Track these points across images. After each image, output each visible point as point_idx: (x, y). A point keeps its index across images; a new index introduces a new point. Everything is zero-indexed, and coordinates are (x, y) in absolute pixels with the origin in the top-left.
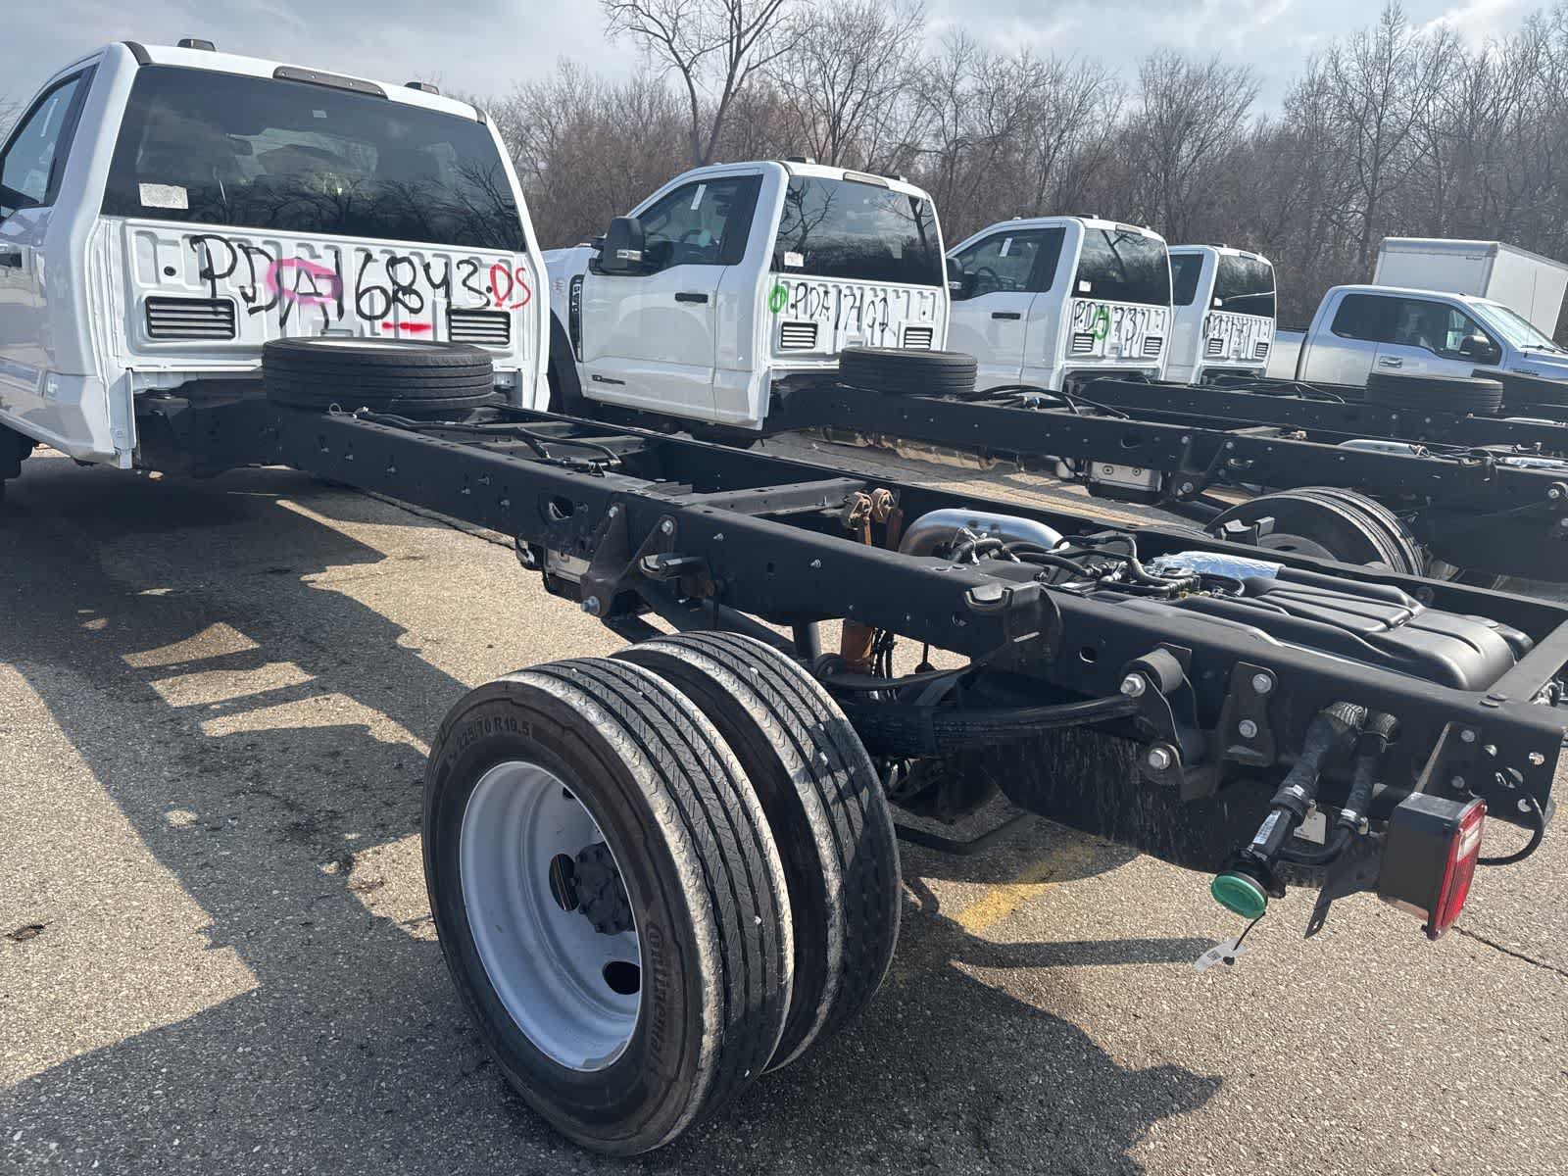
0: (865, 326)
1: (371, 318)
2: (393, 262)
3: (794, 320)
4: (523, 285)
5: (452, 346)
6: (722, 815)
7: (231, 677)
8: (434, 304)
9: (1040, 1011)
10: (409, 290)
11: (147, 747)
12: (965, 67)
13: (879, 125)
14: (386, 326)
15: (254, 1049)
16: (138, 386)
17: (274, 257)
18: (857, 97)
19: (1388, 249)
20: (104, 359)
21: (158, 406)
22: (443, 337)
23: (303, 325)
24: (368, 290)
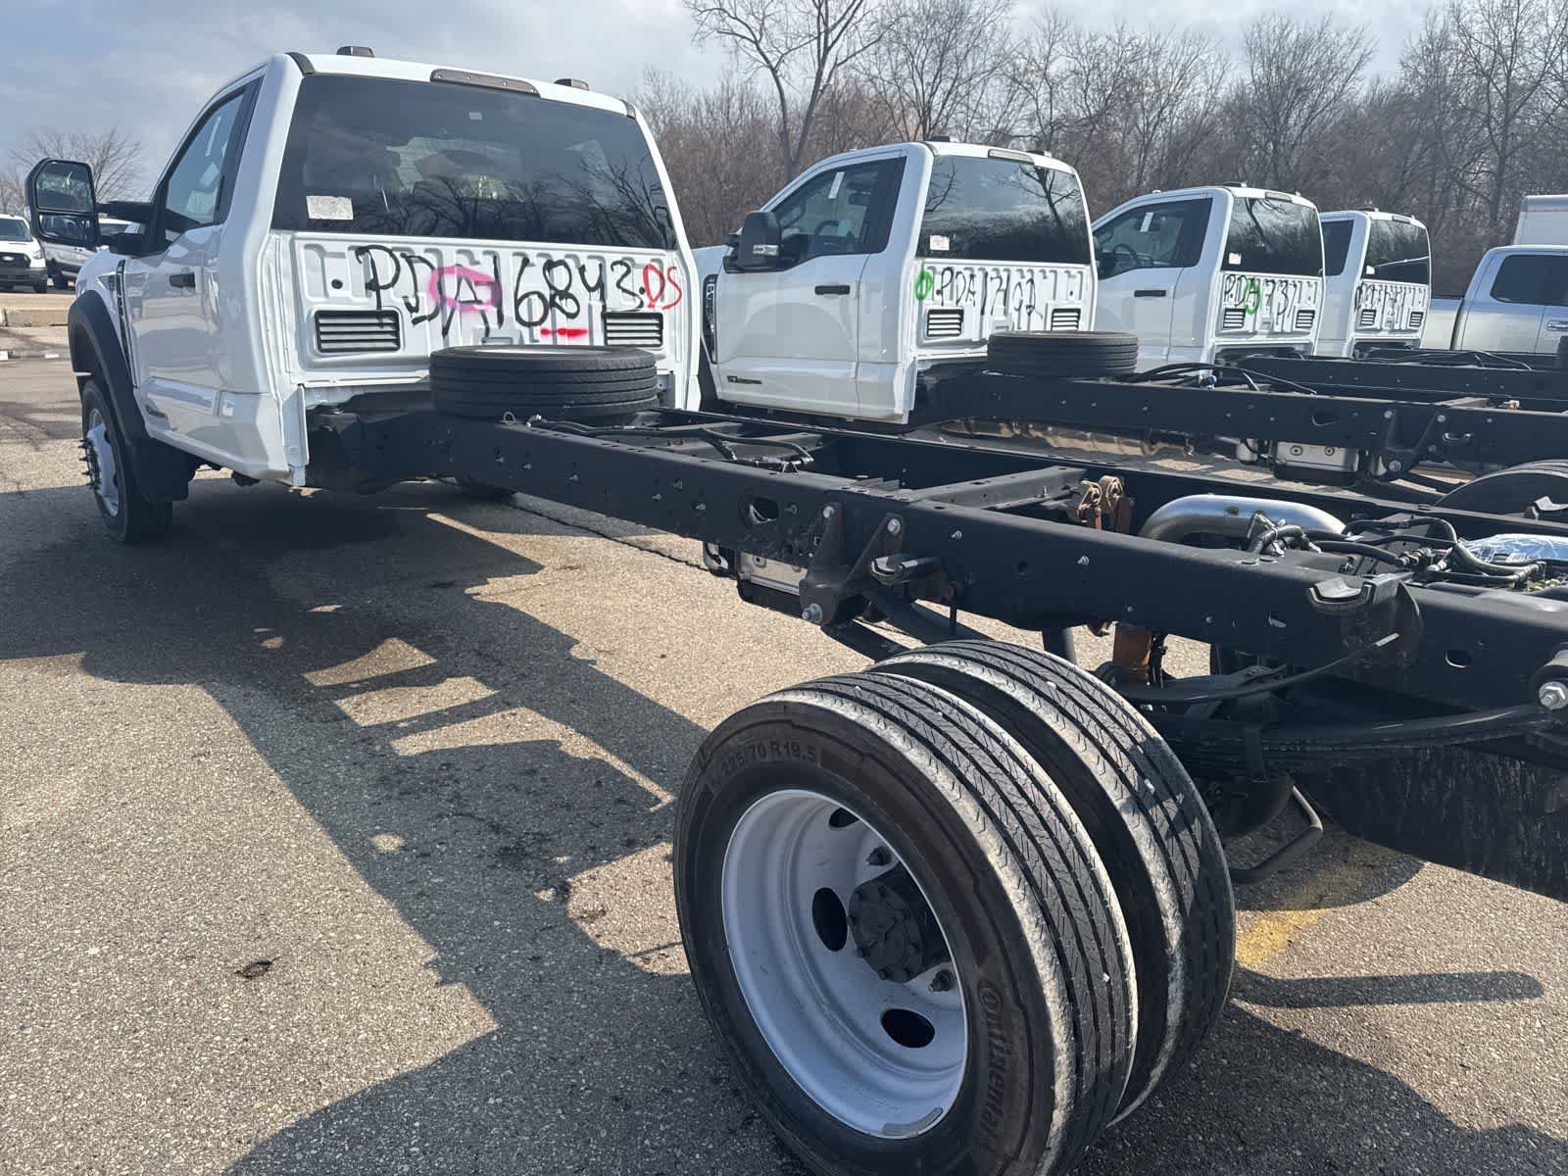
0: (1011, 309)
1: (530, 325)
2: (550, 265)
3: (939, 307)
4: (676, 285)
5: (608, 349)
6: (1057, 857)
7: (416, 693)
8: (590, 307)
9: (1351, 1060)
10: (565, 294)
11: (344, 769)
12: (1058, 47)
13: (971, 113)
14: (544, 332)
15: (504, 1100)
16: (309, 402)
17: (436, 265)
18: (947, 85)
19: (1530, 208)
20: (277, 375)
21: (328, 422)
22: (599, 341)
23: (465, 335)
24: (526, 295)
